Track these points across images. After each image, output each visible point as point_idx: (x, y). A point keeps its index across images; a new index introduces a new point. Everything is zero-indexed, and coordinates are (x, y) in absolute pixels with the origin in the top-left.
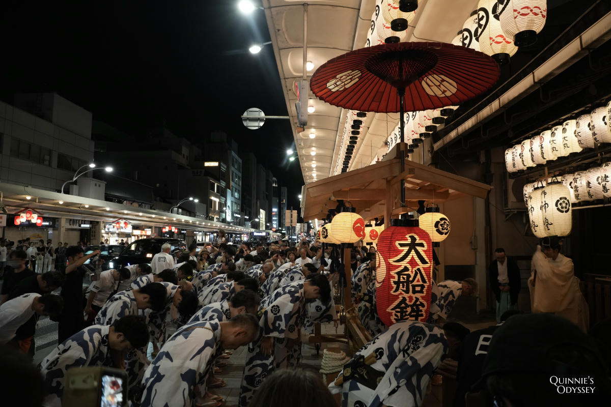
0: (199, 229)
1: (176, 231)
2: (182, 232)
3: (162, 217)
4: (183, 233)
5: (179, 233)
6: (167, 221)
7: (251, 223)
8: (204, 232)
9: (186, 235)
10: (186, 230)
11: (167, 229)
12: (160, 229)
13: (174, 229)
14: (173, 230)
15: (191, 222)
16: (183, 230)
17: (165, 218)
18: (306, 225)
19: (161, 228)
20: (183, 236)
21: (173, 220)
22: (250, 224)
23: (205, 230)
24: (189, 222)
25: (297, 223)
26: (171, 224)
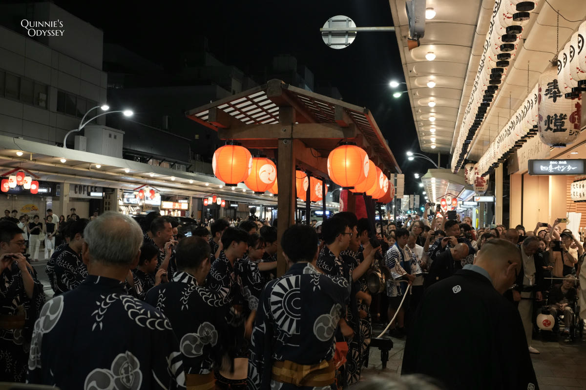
0: (257, 201)
1: (224, 203)
2: (232, 205)
3: (203, 183)
4: (234, 207)
5: (228, 207)
6: (210, 189)
7: (333, 194)
8: (263, 206)
9: (238, 210)
10: (237, 203)
11: (210, 201)
12: (201, 200)
13: (219, 201)
14: (219, 203)
15: (244, 190)
16: (233, 202)
17: (207, 184)
18: (417, 197)
19: (201, 198)
20: (233, 211)
21: (218, 188)
22: (331, 196)
23: (266, 203)
24: (242, 191)
25: (405, 194)
26: (216, 193)
